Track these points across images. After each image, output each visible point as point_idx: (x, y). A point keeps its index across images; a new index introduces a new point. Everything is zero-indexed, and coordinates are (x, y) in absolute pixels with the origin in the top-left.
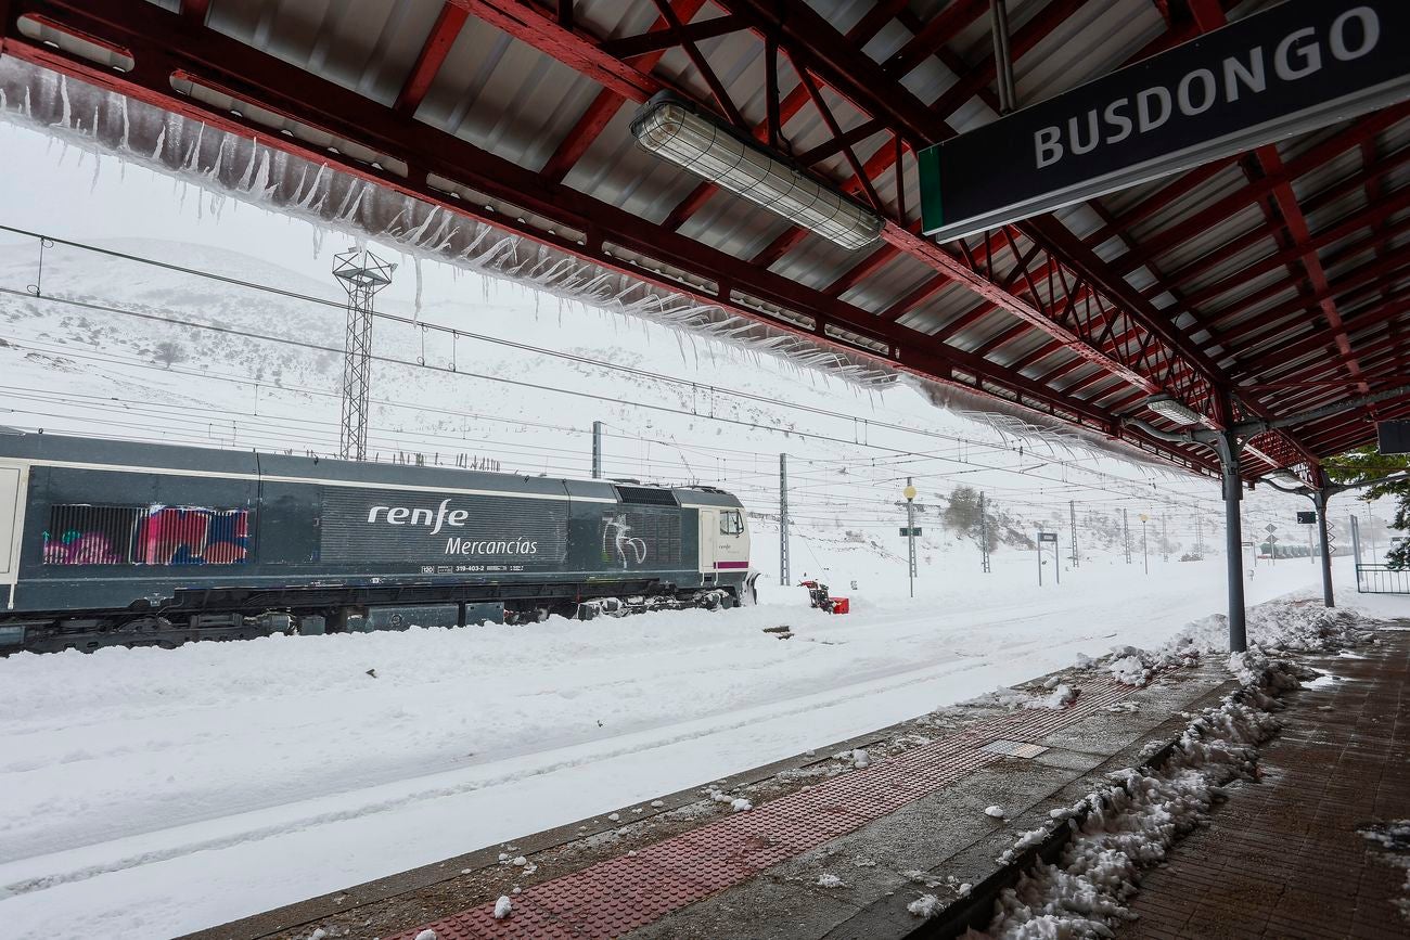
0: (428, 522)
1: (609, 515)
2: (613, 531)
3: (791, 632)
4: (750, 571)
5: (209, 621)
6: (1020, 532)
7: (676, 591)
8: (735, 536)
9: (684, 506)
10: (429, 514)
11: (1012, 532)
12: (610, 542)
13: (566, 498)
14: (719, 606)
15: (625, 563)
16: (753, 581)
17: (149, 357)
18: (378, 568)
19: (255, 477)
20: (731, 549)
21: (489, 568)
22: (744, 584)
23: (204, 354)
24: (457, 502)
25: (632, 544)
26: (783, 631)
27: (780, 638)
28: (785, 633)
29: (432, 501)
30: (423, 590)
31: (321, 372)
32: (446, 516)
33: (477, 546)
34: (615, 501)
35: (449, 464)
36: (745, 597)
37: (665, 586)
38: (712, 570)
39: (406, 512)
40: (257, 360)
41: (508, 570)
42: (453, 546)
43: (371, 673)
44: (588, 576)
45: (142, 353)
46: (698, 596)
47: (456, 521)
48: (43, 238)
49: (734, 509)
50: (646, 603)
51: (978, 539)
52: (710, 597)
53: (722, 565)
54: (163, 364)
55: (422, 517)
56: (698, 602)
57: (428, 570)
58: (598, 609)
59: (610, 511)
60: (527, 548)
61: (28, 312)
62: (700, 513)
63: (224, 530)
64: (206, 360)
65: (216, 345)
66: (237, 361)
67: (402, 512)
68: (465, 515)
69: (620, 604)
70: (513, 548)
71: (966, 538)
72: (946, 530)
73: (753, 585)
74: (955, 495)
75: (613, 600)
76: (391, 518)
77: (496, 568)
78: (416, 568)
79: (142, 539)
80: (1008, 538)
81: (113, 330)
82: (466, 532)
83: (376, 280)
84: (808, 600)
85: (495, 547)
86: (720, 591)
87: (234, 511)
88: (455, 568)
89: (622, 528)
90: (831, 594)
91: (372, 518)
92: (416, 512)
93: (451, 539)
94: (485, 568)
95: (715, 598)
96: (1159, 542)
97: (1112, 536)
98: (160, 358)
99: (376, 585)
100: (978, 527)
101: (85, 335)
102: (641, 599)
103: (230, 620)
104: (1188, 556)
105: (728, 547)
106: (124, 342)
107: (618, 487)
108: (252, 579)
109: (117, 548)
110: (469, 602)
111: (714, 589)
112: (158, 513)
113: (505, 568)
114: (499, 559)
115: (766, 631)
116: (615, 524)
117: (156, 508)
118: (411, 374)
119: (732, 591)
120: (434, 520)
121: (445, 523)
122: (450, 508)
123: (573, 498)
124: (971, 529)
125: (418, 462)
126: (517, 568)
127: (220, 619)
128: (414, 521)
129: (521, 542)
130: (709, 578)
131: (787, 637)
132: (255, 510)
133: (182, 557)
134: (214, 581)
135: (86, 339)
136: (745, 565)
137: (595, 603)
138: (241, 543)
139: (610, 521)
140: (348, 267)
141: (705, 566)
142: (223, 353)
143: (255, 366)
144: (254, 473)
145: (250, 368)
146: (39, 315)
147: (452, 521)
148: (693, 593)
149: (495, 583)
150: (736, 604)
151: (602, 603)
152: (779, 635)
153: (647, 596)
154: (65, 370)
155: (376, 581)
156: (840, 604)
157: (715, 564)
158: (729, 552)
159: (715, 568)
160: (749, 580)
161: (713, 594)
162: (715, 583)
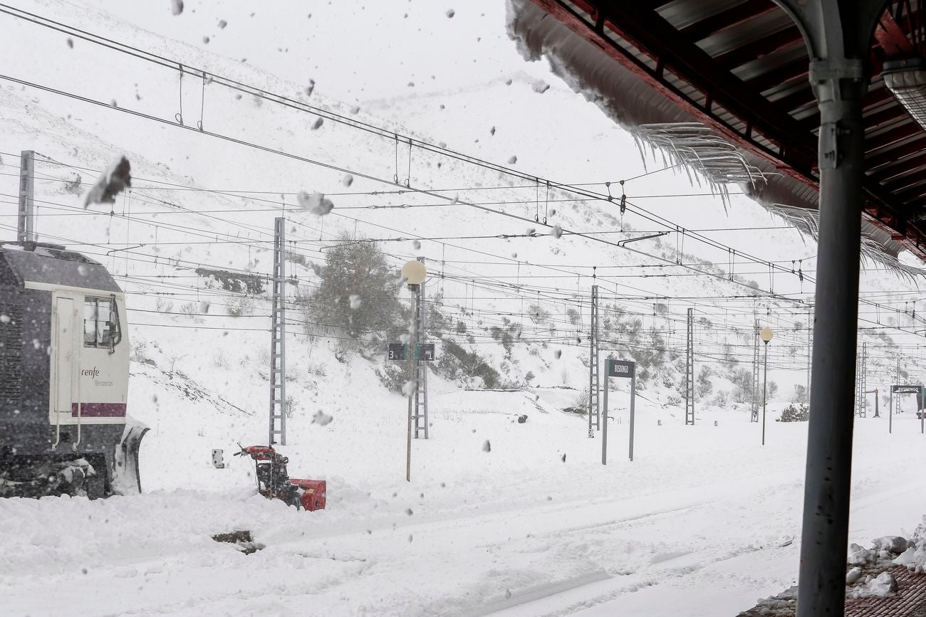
3: (258, 541)
4: (130, 423)
6: (468, 348)
8: (107, 350)
9: (30, 285)
11: (452, 348)
14: (81, 493)
16: (134, 443)
20: (98, 378)
22: (119, 447)
26: (242, 540)
27: (245, 553)
28: (248, 544)
38: (70, 420)
46: (45, 472)
49: (107, 293)
51: (382, 363)
52: (68, 473)
53: (89, 409)
56: (45, 483)
62: (54, 302)
71: (356, 360)
72: (312, 337)
73: (134, 451)
74: (336, 256)
80: (445, 363)
84: (252, 482)
86: (83, 461)
90: (295, 472)
95: (75, 474)
96: (735, 380)
97: (646, 364)
100: (383, 336)
104: (793, 410)
105: (94, 373)
111: (75, 457)
115: (217, 539)
119: (100, 462)
124: (368, 337)
130: (66, 436)
136: (119, 410)
141: (59, 416)
150: (106, 490)
152: (237, 546)
156: (311, 491)
157: (75, 405)
158: (97, 383)
159: (75, 414)
160: (126, 440)
161: (74, 468)
162: (75, 446)
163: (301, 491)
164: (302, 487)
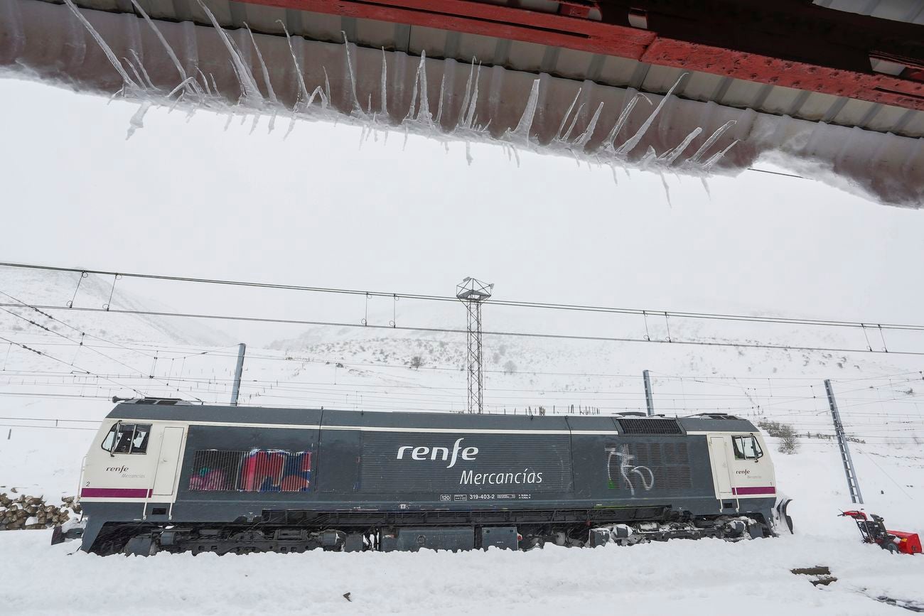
0: (445, 458)
1: (610, 445)
2: (616, 461)
3: (833, 575)
4: (779, 497)
5: (286, 534)
7: (692, 517)
8: (753, 461)
9: (689, 433)
10: (446, 451)
12: (615, 471)
13: (567, 432)
14: (746, 534)
15: (632, 491)
16: (785, 507)
17: (409, 365)
18: (405, 497)
19: (317, 427)
21: (499, 496)
22: (774, 511)
23: (435, 360)
24: (468, 441)
25: (638, 472)
26: (821, 575)
27: (815, 583)
28: (823, 577)
29: (448, 441)
30: (444, 514)
31: (496, 362)
32: (460, 453)
33: (487, 477)
34: (616, 433)
35: (563, 412)
36: (779, 526)
37: (678, 512)
38: (731, 496)
39: (427, 450)
40: (461, 360)
41: (517, 498)
42: (467, 478)
43: (347, 596)
44: (596, 503)
45: (406, 363)
46: (719, 523)
47: (468, 456)
48: (117, 274)
50: (661, 530)
52: (733, 524)
54: (414, 368)
55: (440, 454)
56: (721, 529)
57: (446, 498)
58: (607, 536)
59: (610, 442)
60: (533, 478)
61: (361, 350)
62: (709, 440)
63: (294, 467)
64: (436, 364)
65: (441, 355)
66: (451, 362)
67: (423, 450)
68: (476, 451)
69: (630, 530)
70: (520, 478)
73: (784, 511)
75: (623, 526)
76: (415, 456)
77: (506, 496)
78: (436, 496)
79: (244, 473)
81: (394, 353)
82: (477, 466)
83: (482, 296)
84: (856, 534)
85: (503, 478)
86: (744, 518)
87: (302, 453)
88: (469, 497)
89: (625, 458)
90: (891, 527)
91: (400, 456)
92: (435, 450)
93: (464, 472)
94: (496, 497)
95: (738, 525)
98: (414, 365)
99: (403, 510)
101: (382, 358)
102: (654, 526)
103: (300, 534)
105: (746, 472)
106: (398, 359)
107: (619, 420)
108: (314, 504)
109: (228, 481)
110: (485, 526)
111: (737, 516)
112: (254, 455)
113: (514, 496)
114: (507, 488)
115: (795, 572)
116: (618, 454)
117: (254, 451)
118: (548, 358)
120: (450, 456)
121: (459, 458)
122: (463, 445)
123: (574, 432)
125: (541, 412)
126: (525, 496)
127: (293, 533)
128: (433, 457)
129: (528, 473)
130: (729, 504)
131: (826, 583)
132: (316, 451)
133: (266, 486)
134: (288, 505)
135: (382, 359)
137: (604, 530)
138: (305, 476)
139: (613, 451)
140: (464, 291)
141: (723, 491)
142: (445, 359)
143: (460, 364)
144: (317, 424)
145: (458, 365)
146: (364, 351)
147: (465, 456)
148: (714, 520)
149: (505, 509)
150: (767, 533)
151: (612, 530)
152: (814, 578)
153: (662, 523)
154: (363, 376)
155: (403, 506)
156: (905, 540)
157: (733, 489)
158: (749, 477)
159: (734, 494)
160: (779, 506)
161: (736, 522)
162: (737, 510)
163: (897, 540)
164: (898, 537)
